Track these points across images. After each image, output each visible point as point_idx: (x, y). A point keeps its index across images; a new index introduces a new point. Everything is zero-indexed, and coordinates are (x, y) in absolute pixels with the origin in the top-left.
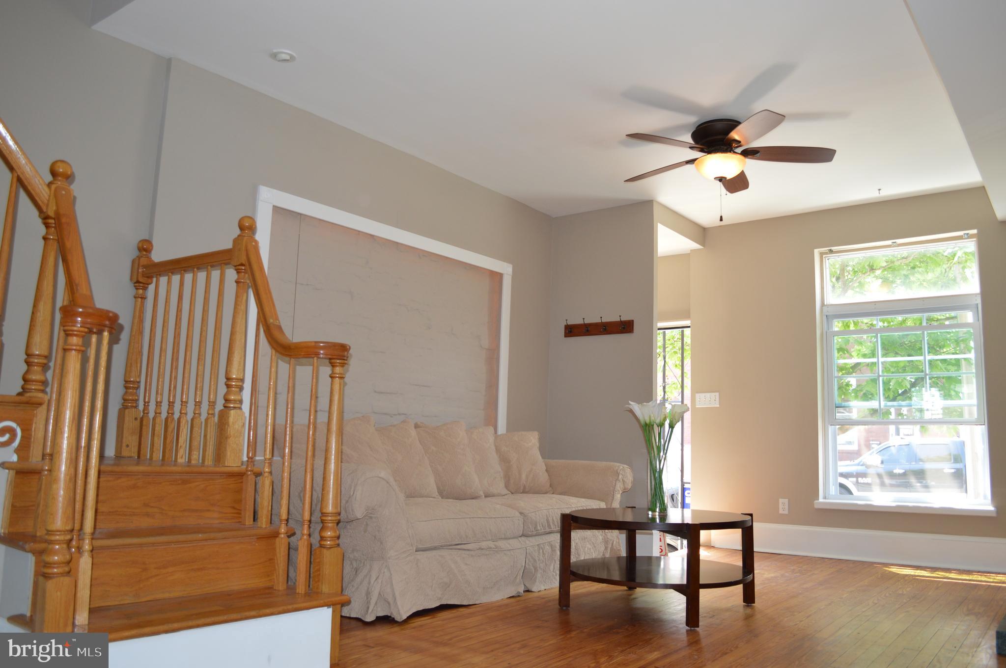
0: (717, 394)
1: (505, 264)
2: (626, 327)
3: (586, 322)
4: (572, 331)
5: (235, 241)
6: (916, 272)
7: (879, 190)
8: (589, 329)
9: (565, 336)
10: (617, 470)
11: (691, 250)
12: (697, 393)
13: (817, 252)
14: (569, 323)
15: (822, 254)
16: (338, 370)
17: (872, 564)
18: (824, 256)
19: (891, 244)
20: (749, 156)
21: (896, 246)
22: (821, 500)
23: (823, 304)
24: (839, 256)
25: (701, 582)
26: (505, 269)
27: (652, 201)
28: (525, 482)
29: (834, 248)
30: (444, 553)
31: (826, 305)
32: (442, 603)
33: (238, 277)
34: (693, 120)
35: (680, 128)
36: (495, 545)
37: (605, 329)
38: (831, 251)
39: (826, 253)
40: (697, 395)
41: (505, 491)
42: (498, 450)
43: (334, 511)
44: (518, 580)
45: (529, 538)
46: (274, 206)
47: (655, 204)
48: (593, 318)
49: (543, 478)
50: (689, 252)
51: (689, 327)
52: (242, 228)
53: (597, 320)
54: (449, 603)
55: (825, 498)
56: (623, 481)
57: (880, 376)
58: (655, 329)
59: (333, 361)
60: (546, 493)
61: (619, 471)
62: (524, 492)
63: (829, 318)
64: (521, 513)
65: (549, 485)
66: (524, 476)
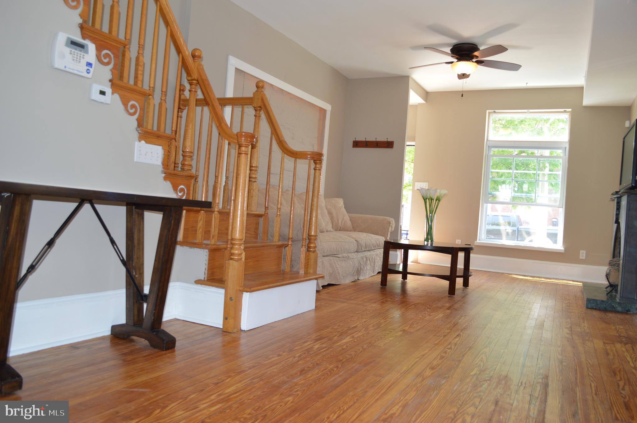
0: (427, 183)
1: (328, 105)
2: (389, 145)
3: (367, 140)
4: (357, 144)
5: (254, 94)
6: (523, 124)
7: (527, 83)
8: (368, 144)
9: (353, 147)
10: (389, 221)
11: (418, 104)
12: (416, 182)
13: (487, 111)
14: (357, 140)
15: (489, 113)
16: (318, 166)
17: (503, 273)
18: (490, 114)
19: (526, 111)
20: (479, 64)
21: (529, 113)
22: (478, 241)
23: (487, 140)
24: (498, 115)
25: (457, 275)
26: (328, 107)
27: (409, 76)
28: (341, 225)
29: (496, 111)
30: (331, 258)
31: (489, 141)
32: (329, 283)
33: (256, 113)
34: (454, 41)
35: (447, 45)
36: (348, 255)
37: (377, 145)
38: (495, 112)
39: (492, 113)
40: (416, 183)
41: (332, 230)
42: (326, 208)
43: (315, 235)
44: (355, 274)
45: (358, 253)
46: (236, 69)
47: (410, 77)
48: (371, 138)
49: (349, 223)
50: (417, 104)
51: (414, 146)
52: (258, 87)
53: (373, 139)
54: (331, 283)
55: (479, 240)
56: (392, 226)
57: (513, 180)
58: (405, 145)
59: (316, 161)
60: (351, 231)
61: (390, 221)
62: (340, 230)
63: (490, 147)
64: (356, 241)
65: (352, 227)
66: (340, 222)
